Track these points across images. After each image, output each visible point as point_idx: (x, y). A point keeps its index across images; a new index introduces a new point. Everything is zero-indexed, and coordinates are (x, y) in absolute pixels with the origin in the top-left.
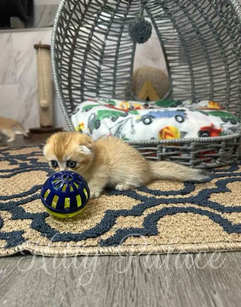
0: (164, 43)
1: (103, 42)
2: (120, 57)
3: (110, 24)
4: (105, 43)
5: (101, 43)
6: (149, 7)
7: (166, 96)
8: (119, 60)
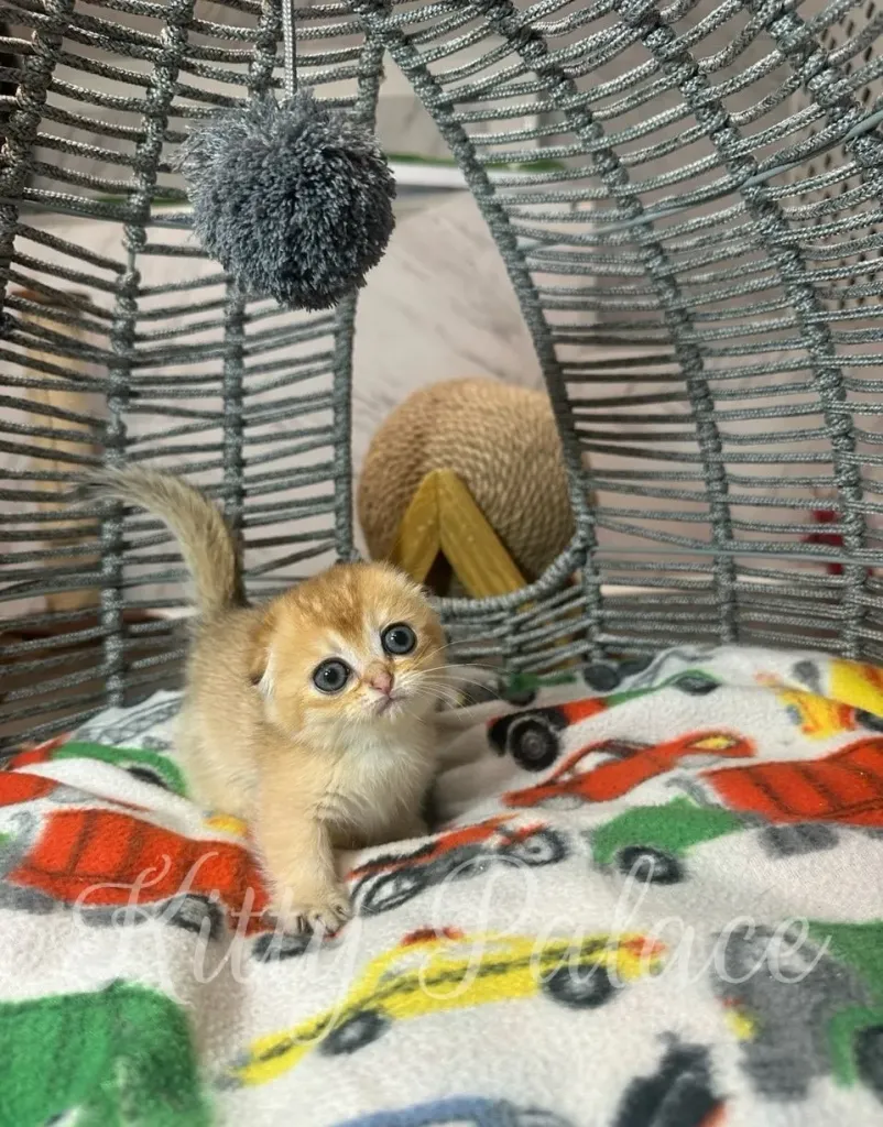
0: (529, 260)
1: (119, 268)
2: (256, 351)
3: (148, 147)
4: (137, 277)
5: (109, 276)
6: (407, 31)
7: (550, 575)
8: (254, 370)
